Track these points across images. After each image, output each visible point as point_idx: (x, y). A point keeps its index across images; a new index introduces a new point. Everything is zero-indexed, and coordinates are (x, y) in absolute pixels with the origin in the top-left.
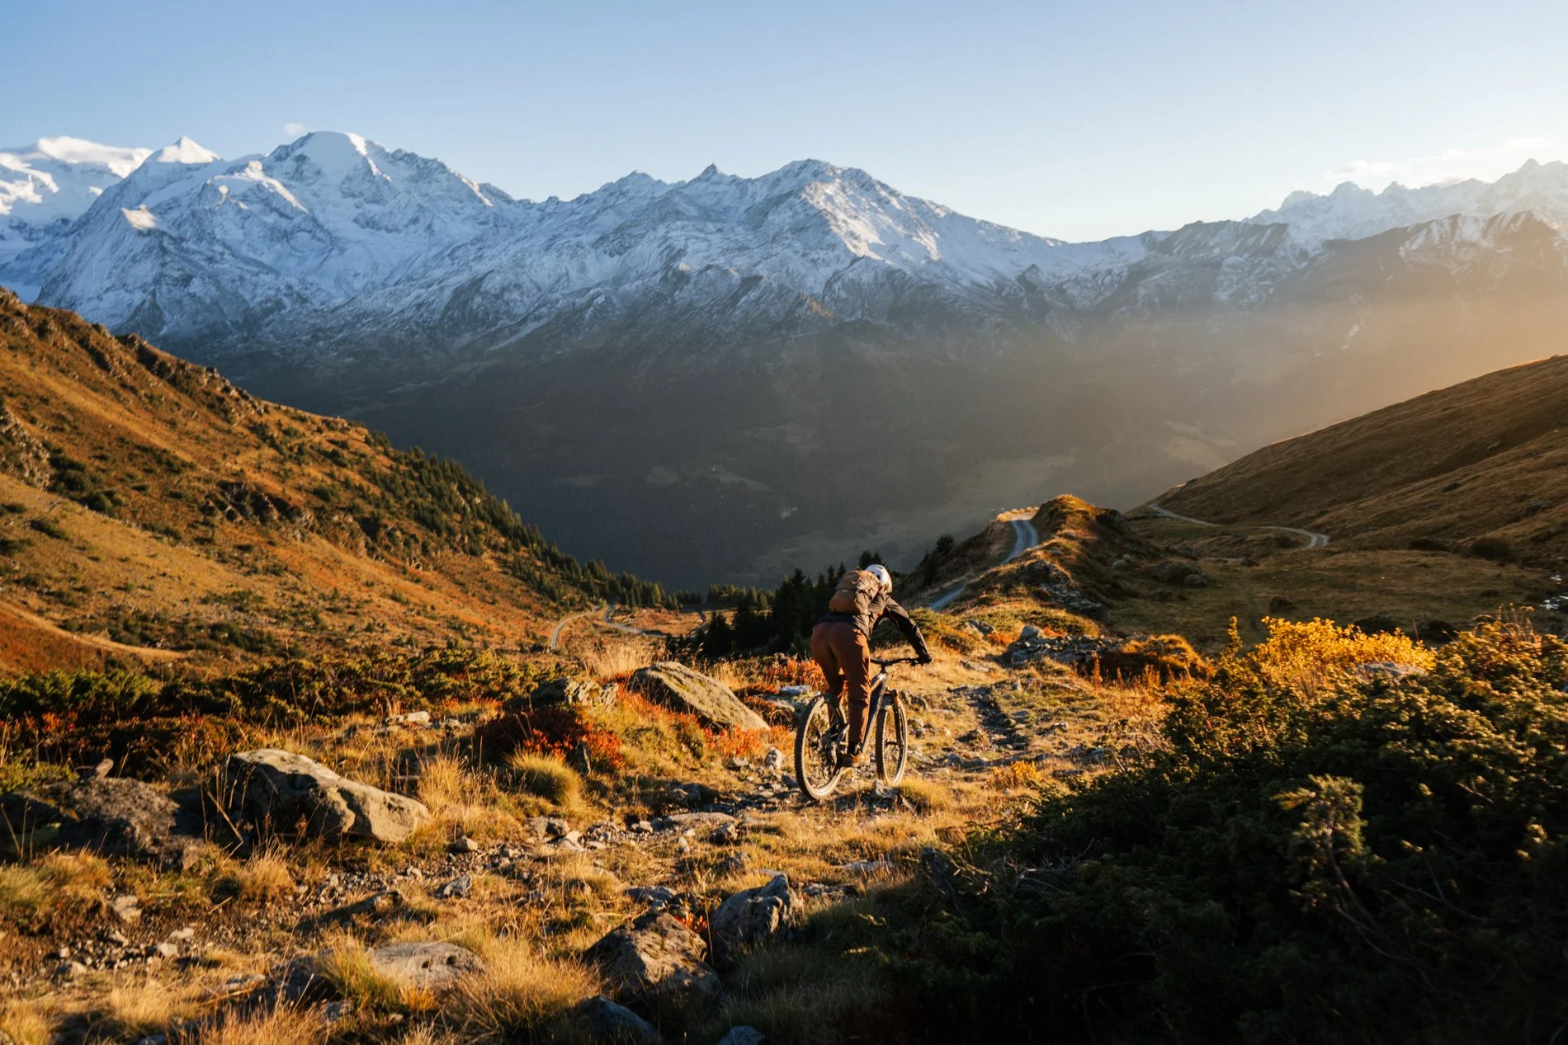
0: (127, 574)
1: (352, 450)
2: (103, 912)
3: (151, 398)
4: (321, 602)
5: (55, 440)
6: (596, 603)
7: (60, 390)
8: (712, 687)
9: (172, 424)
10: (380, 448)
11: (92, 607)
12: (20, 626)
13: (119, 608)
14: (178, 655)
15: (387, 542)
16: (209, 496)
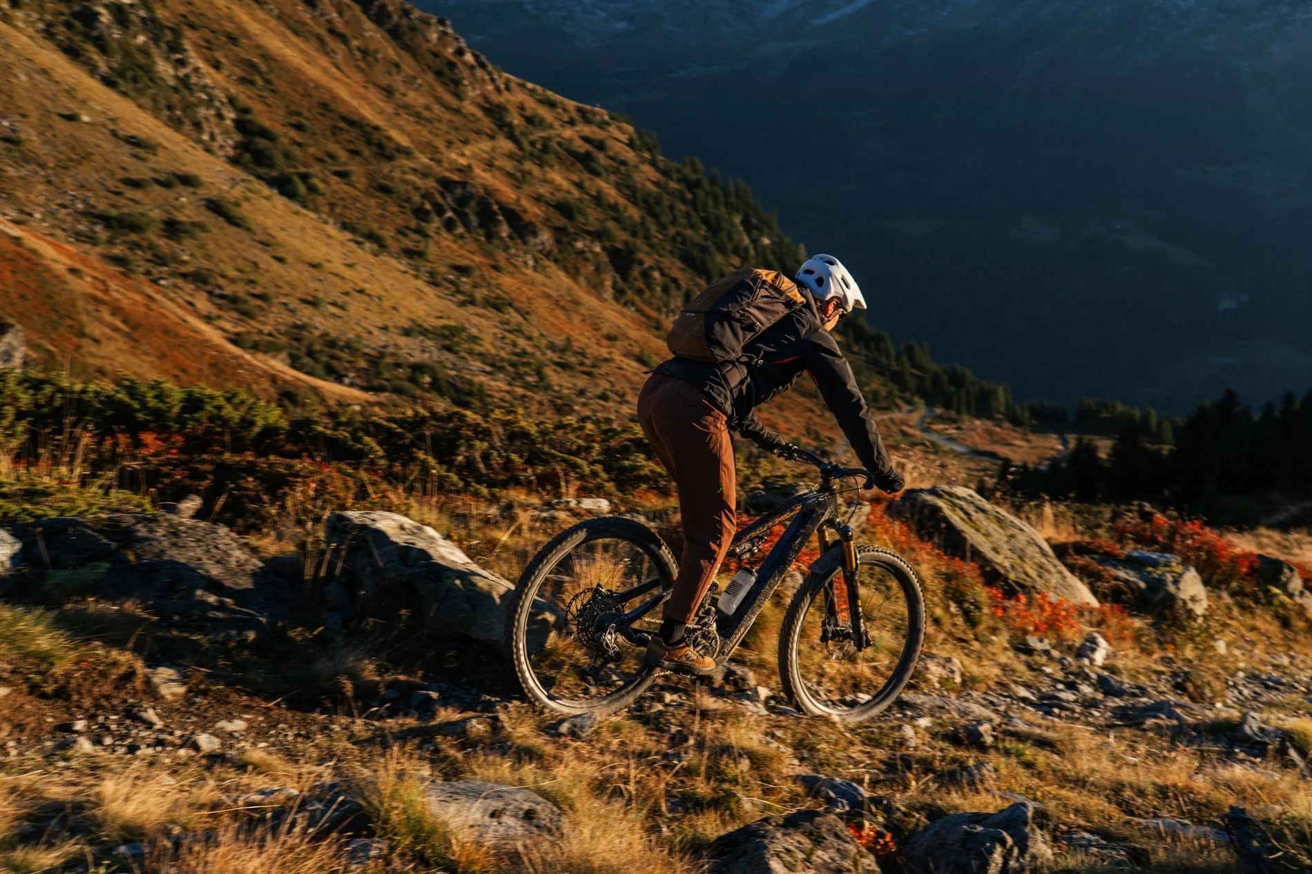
0: (318, 285)
1: (610, 153)
2: (138, 683)
3: (364, 52)
4: (549, 353)
5: (243, 95)
6: (909, 402)
7: (254, 27)
8: (1015, 531)
9: (388, 92)
10: (647, 155)
11: (271, 322)
12: (183, 333)
13: (303, 327)
14: (369, 396)
15: (640, 284)
16: (426, 196)
